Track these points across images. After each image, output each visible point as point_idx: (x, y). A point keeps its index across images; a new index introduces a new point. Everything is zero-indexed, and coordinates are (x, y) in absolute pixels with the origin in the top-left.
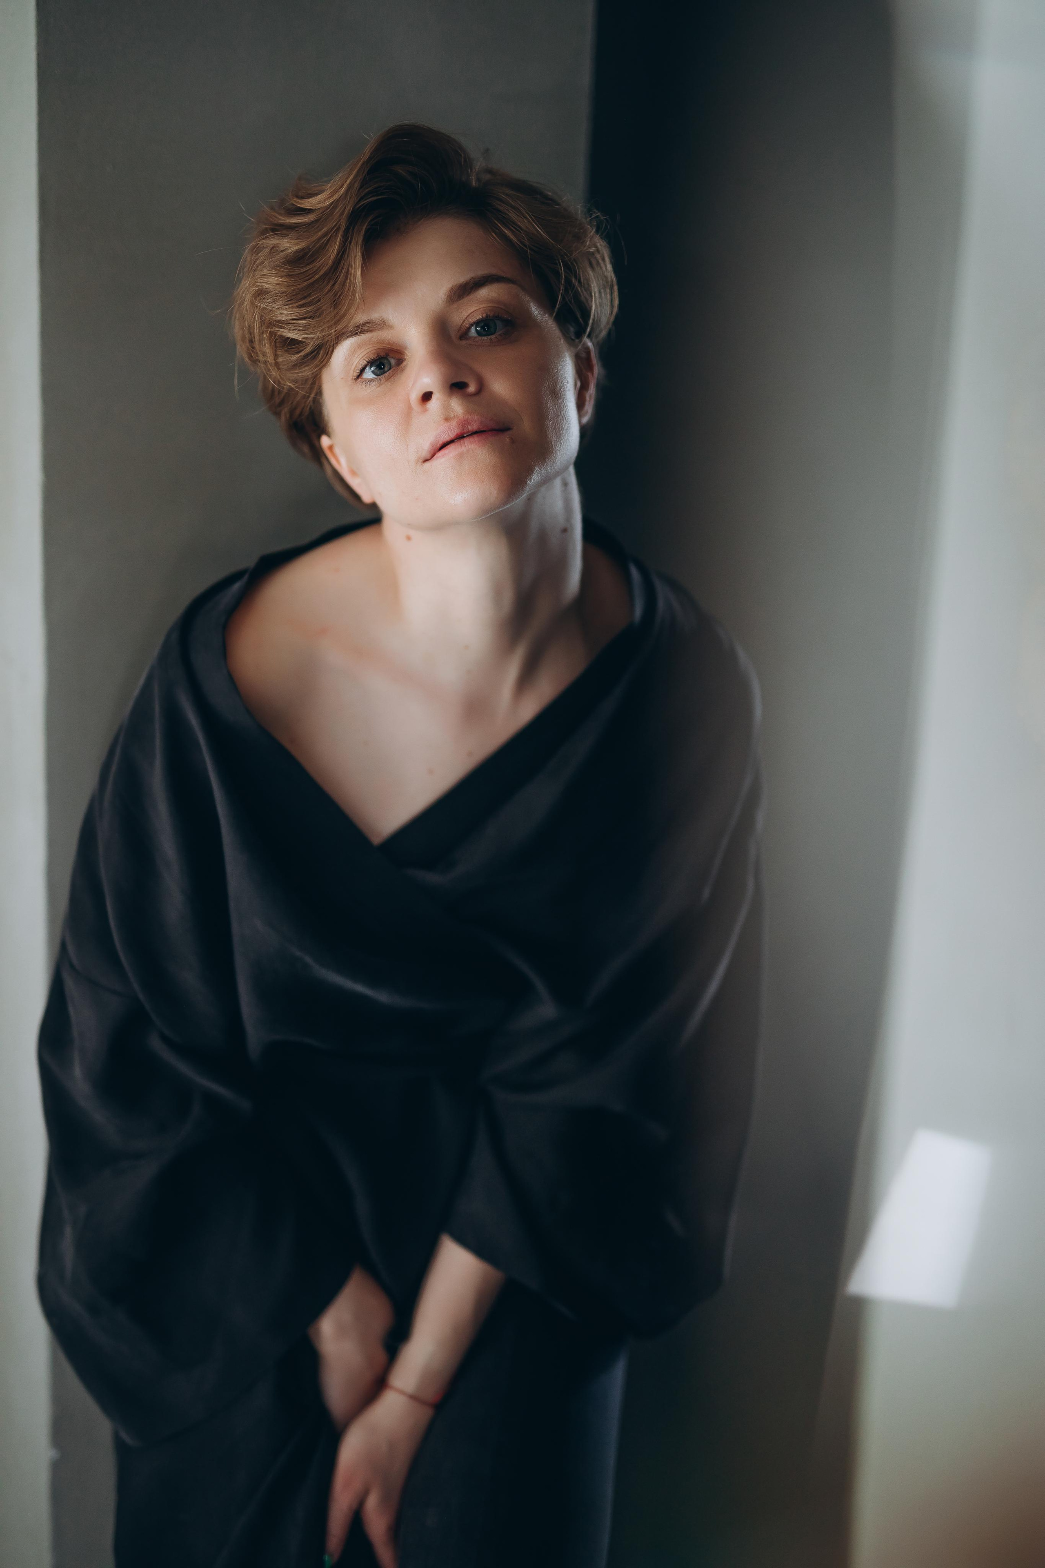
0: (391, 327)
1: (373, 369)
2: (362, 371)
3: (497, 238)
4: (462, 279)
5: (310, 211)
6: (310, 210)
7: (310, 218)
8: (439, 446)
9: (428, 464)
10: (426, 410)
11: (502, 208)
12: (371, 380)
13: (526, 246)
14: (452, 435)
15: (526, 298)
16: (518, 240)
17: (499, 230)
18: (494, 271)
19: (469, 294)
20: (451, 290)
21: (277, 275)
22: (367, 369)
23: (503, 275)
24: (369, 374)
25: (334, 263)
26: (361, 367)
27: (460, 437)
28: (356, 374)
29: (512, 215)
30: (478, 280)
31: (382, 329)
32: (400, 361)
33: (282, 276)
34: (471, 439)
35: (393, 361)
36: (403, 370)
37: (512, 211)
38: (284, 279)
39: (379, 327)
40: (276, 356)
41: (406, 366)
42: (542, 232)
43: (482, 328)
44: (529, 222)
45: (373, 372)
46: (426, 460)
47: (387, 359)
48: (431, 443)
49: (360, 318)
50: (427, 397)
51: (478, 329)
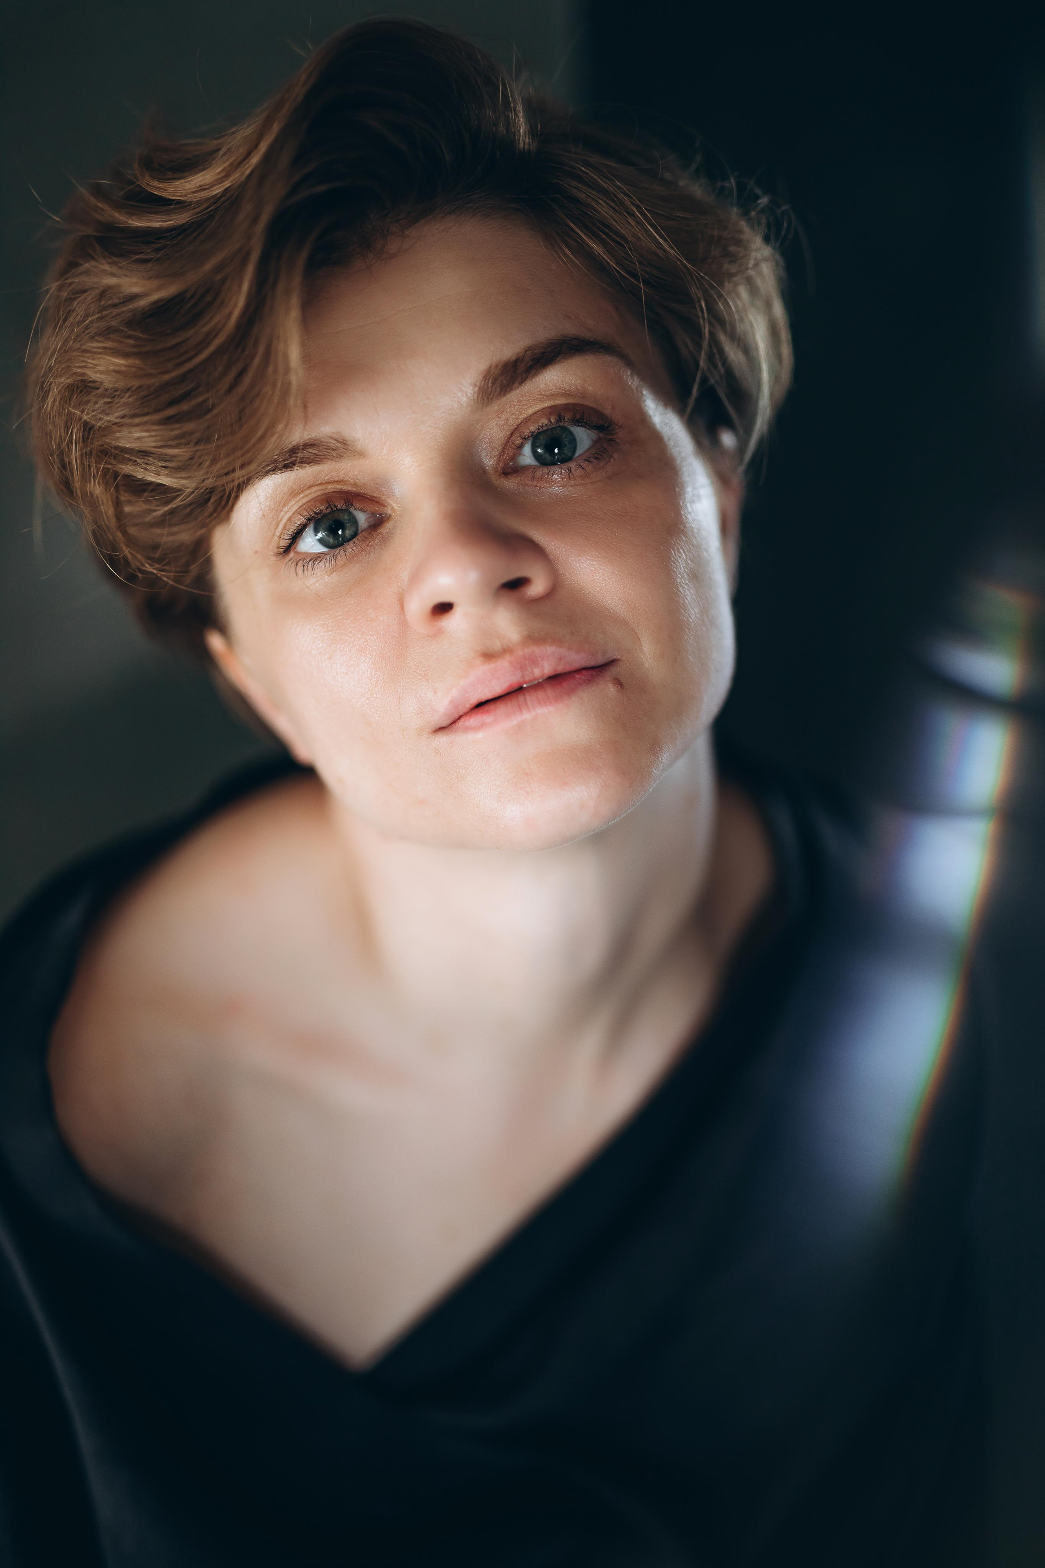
0: (360, 454)
1: (320, 535)
2: (297, 536)
3: (572, 256)
4: (508, 351)
5: (180, 205)
6: (179, 202)
7: (180, 219)
8: (468, 706)
9: (443, 739)
10: (439, 633)
11: (582, 196)
12: (317, 557)
13: (635, 276)
14: (497, 688)
15: (634, 382)
16: (617, 263)
17: (576, 241)
18: (570, 329)
19: (523, 381)
20: (487, 375)
21: (115, 352)
22: (309, 532)
23: (588, 335)
24: (311, 543)
25: (238, 325)
26: (293, 529)
27: (514, 693)
28: (284, 543)
29: (604, 209)
30: (542, 350)
31: (340, 457)
32: (378, 522)
33: (126, 355)
34: (540, 694)
35: (362, 518)
36: (385, 540)
37: (605, 202)
38: (130, 361)
39: (334, 454)
40: (118, 505)
41: (390, 535)
42: (666, 247)
43: (549, 449)
44: (639, 222)
45: (321, 541)
46: (441, 729)
47: (350, 513)
48: (451, 702)
49: (297, 435)
50: (443, 608)
51: (539, 450)
